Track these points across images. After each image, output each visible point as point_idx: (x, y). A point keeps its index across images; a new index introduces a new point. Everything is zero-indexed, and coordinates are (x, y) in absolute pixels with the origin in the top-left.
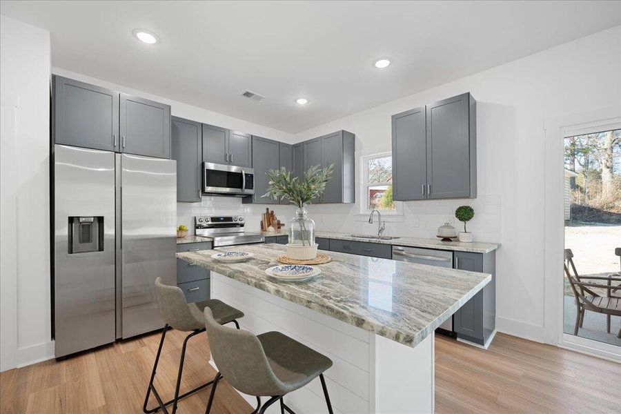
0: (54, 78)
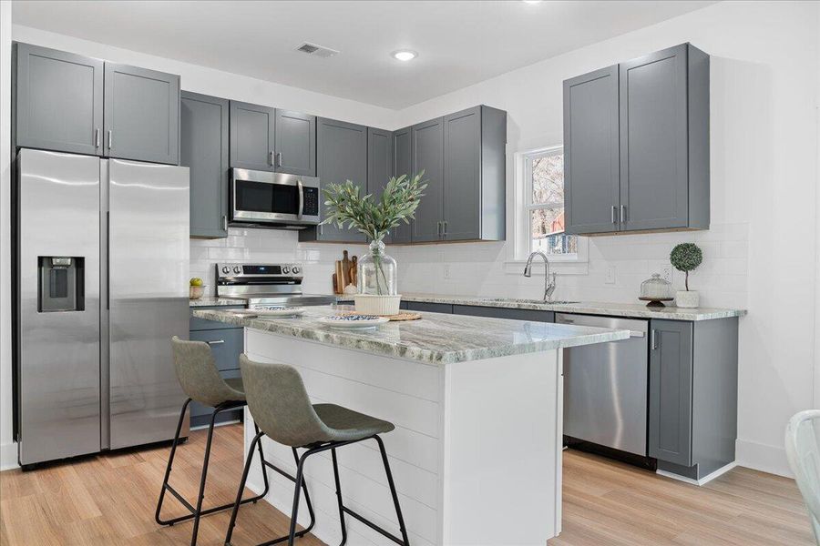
0: (15, 46)
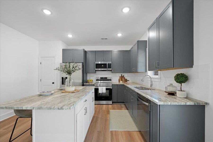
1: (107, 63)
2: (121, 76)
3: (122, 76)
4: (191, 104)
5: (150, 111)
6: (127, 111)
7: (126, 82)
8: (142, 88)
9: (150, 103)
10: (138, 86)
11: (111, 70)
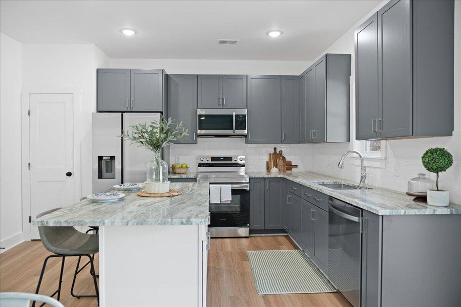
1: (234, 114)
2: (273, 151)
3: (278, 151)
4: (443, 213)
5: (362, 234)
6: (295, 251)
7: (289, 172)
8: (338, 186)
9: (362, 216)
10: (326, 181)
11: (245, 136)
